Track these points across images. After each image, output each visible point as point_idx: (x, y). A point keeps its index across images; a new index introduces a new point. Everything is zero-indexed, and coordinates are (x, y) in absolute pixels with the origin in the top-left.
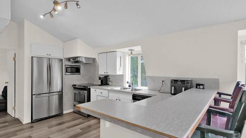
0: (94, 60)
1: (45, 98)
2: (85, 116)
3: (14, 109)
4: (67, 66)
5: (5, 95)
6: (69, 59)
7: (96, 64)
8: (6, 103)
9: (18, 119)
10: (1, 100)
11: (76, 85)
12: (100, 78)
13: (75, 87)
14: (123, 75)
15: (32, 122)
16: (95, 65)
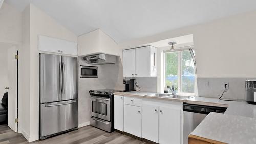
0: (117, 58)
1: (54, 108)
2: (107, 132)
3: (17, 121)
4: (81, 67)
5: (5, 103)
6: (84, 59)
7: (119, 64)
8: (6, 113)
9: (21, 135)
10: (2, 110)
11: (93, 91)
12: (125, 82)
13: (92, 93)
14: (156, 77)
15: (40, 140)
16: (118, 66)
